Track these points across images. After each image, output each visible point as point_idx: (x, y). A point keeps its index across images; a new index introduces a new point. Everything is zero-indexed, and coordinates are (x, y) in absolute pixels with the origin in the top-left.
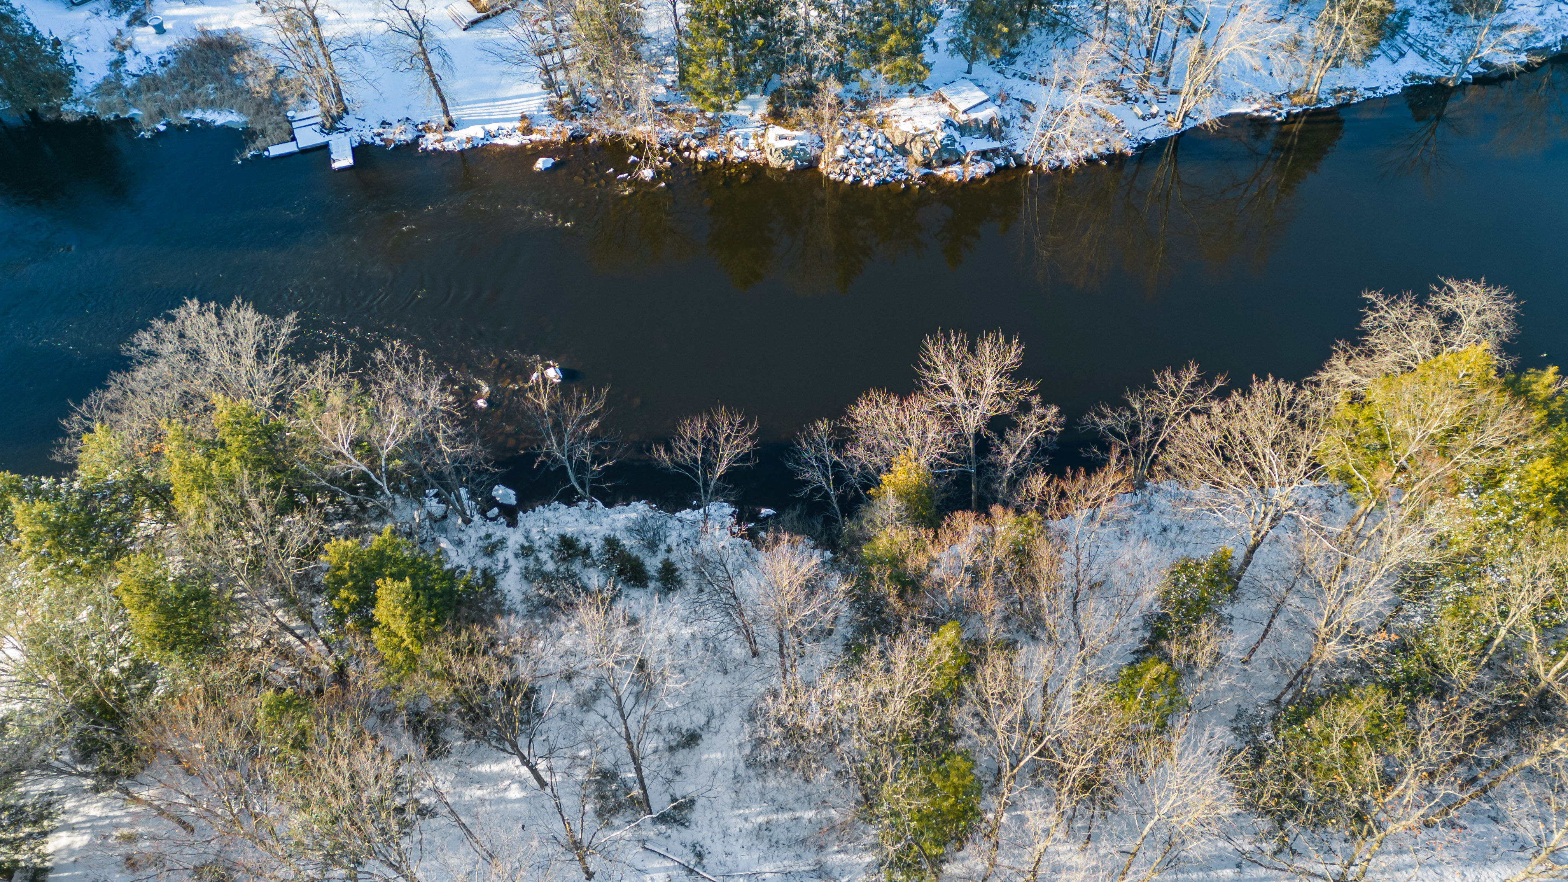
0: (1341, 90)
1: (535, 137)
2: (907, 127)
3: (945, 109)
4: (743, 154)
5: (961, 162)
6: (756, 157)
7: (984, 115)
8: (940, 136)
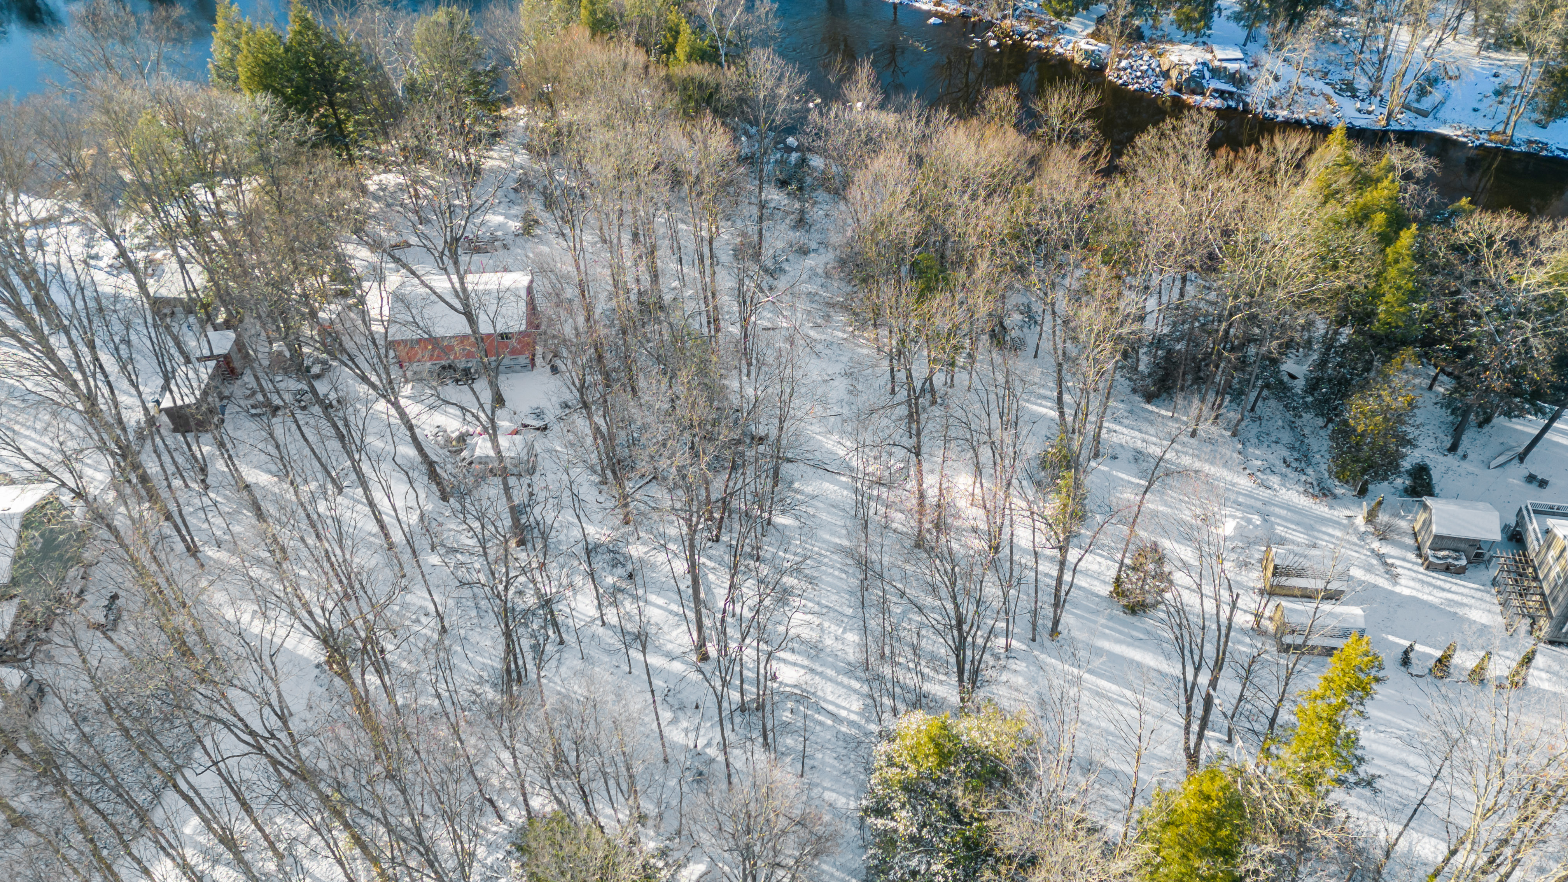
0: (1536, 142)
1: (940, 9)
3: (1209, 56)
4: (1061, 51)
5: (1203, 94)
6: (1068, 55)
7: (1232, 67)
8: (1193, 68)
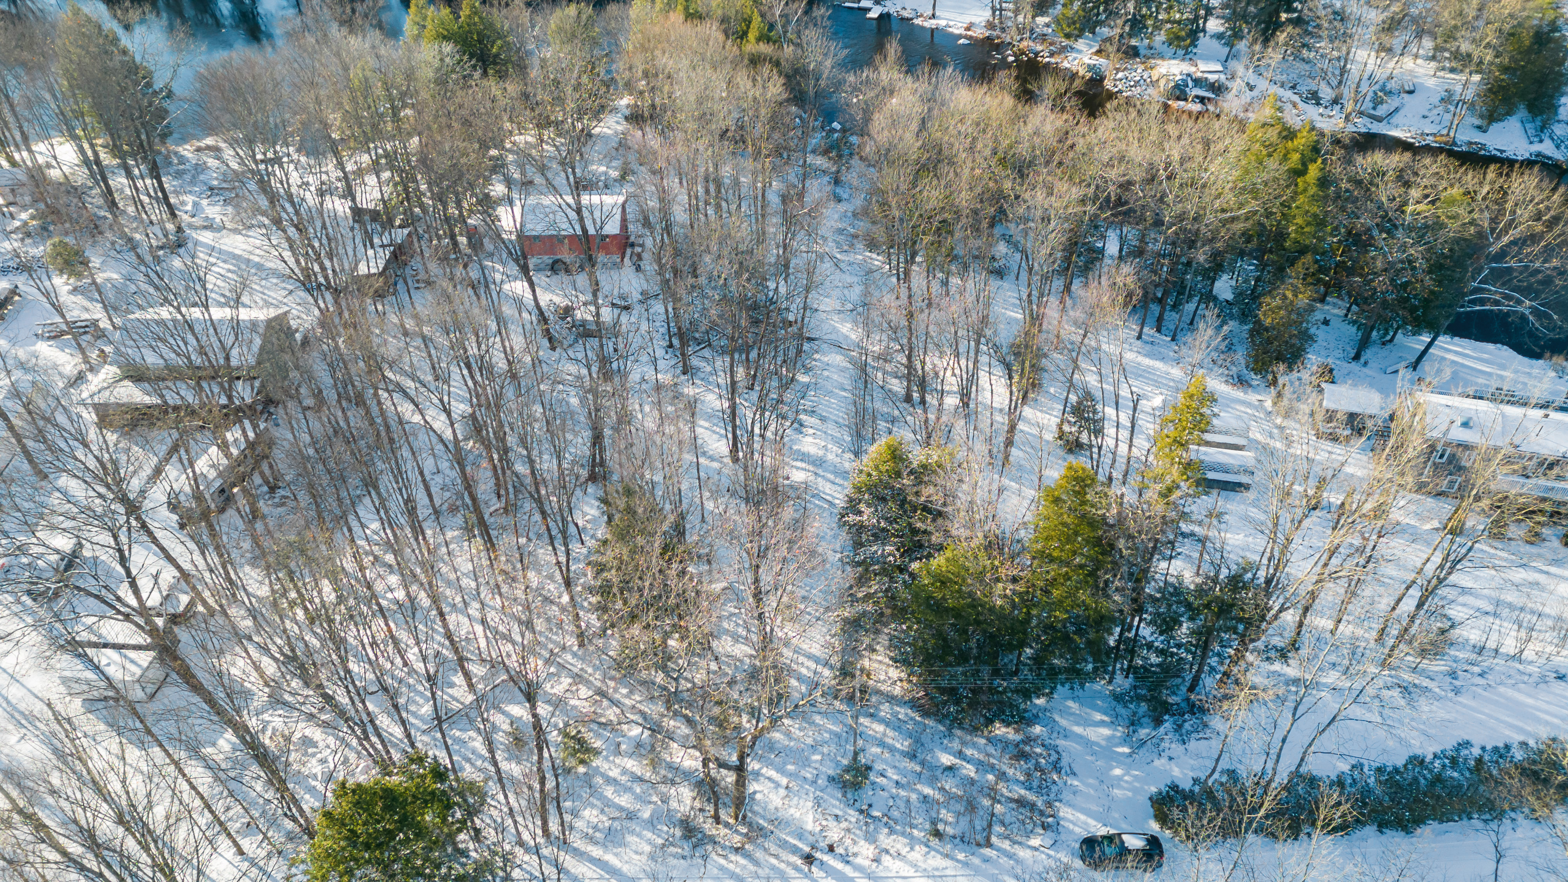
0: (1476, 143)
1: (970, 33)
2: (1163, 71)
3: (1193, 69)
4: (1068, 65)
5: (1186, 100)
6: (1074, 69)
7: (1212, 78)
8: (1179, 77)
